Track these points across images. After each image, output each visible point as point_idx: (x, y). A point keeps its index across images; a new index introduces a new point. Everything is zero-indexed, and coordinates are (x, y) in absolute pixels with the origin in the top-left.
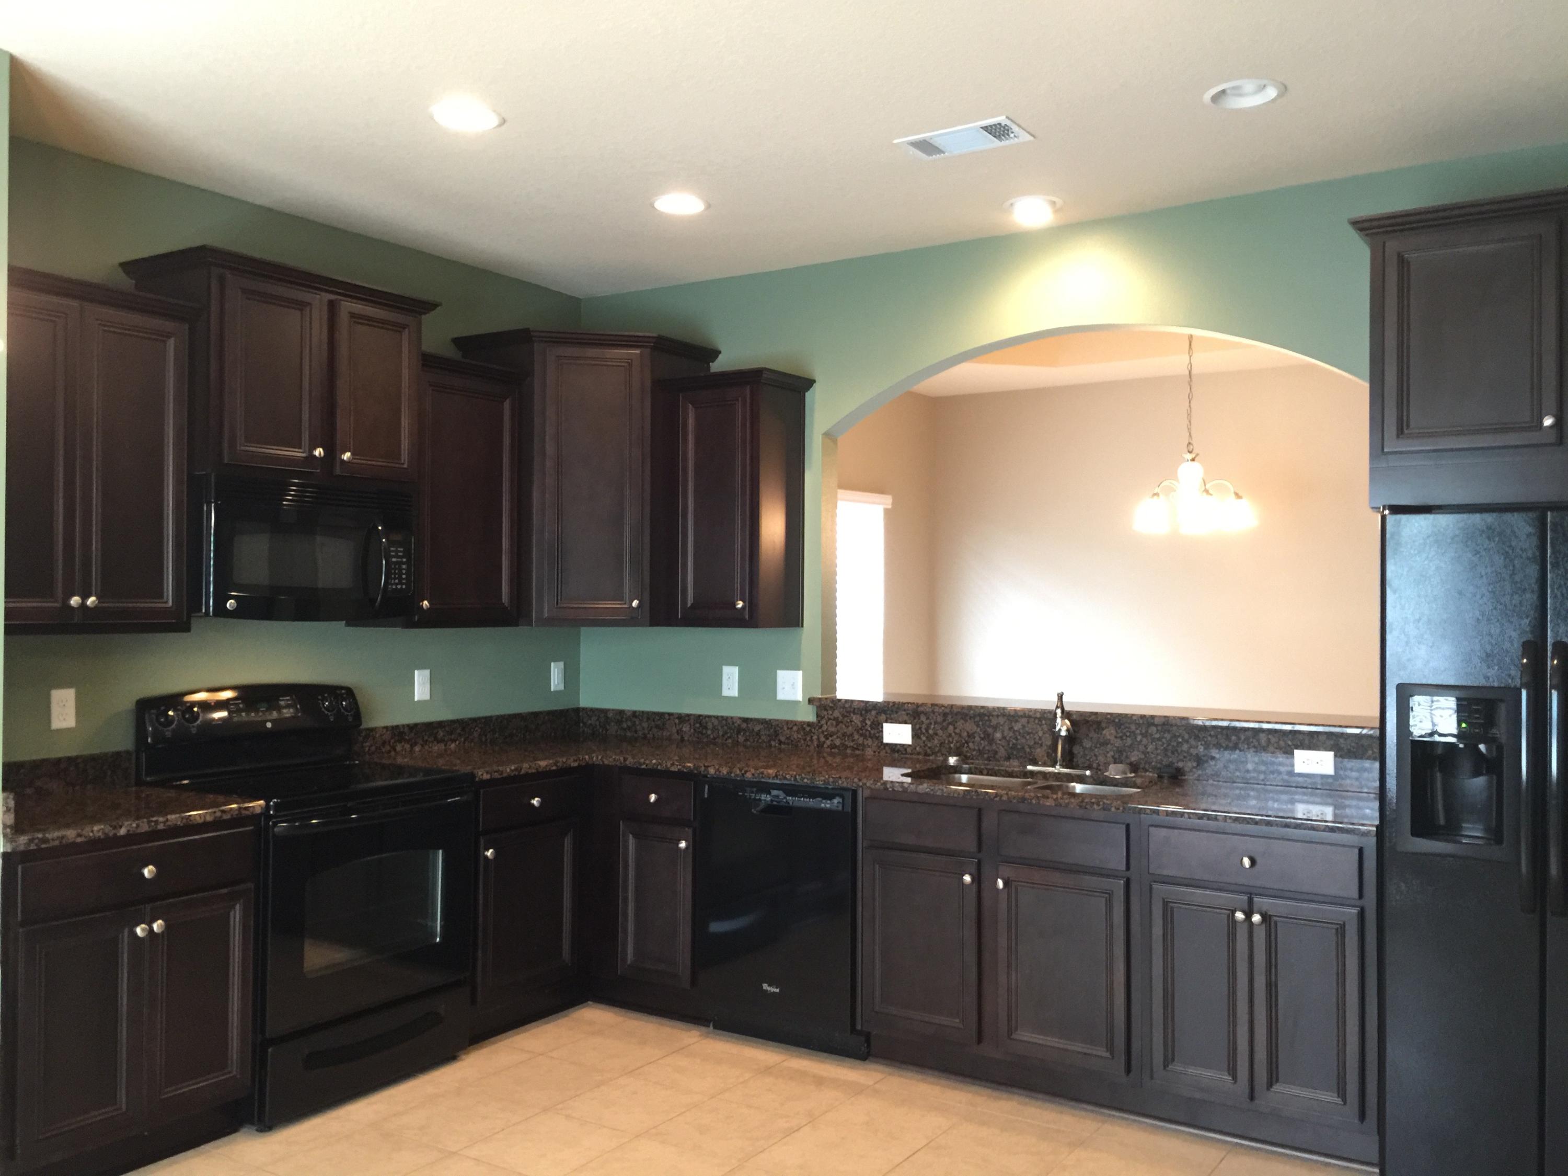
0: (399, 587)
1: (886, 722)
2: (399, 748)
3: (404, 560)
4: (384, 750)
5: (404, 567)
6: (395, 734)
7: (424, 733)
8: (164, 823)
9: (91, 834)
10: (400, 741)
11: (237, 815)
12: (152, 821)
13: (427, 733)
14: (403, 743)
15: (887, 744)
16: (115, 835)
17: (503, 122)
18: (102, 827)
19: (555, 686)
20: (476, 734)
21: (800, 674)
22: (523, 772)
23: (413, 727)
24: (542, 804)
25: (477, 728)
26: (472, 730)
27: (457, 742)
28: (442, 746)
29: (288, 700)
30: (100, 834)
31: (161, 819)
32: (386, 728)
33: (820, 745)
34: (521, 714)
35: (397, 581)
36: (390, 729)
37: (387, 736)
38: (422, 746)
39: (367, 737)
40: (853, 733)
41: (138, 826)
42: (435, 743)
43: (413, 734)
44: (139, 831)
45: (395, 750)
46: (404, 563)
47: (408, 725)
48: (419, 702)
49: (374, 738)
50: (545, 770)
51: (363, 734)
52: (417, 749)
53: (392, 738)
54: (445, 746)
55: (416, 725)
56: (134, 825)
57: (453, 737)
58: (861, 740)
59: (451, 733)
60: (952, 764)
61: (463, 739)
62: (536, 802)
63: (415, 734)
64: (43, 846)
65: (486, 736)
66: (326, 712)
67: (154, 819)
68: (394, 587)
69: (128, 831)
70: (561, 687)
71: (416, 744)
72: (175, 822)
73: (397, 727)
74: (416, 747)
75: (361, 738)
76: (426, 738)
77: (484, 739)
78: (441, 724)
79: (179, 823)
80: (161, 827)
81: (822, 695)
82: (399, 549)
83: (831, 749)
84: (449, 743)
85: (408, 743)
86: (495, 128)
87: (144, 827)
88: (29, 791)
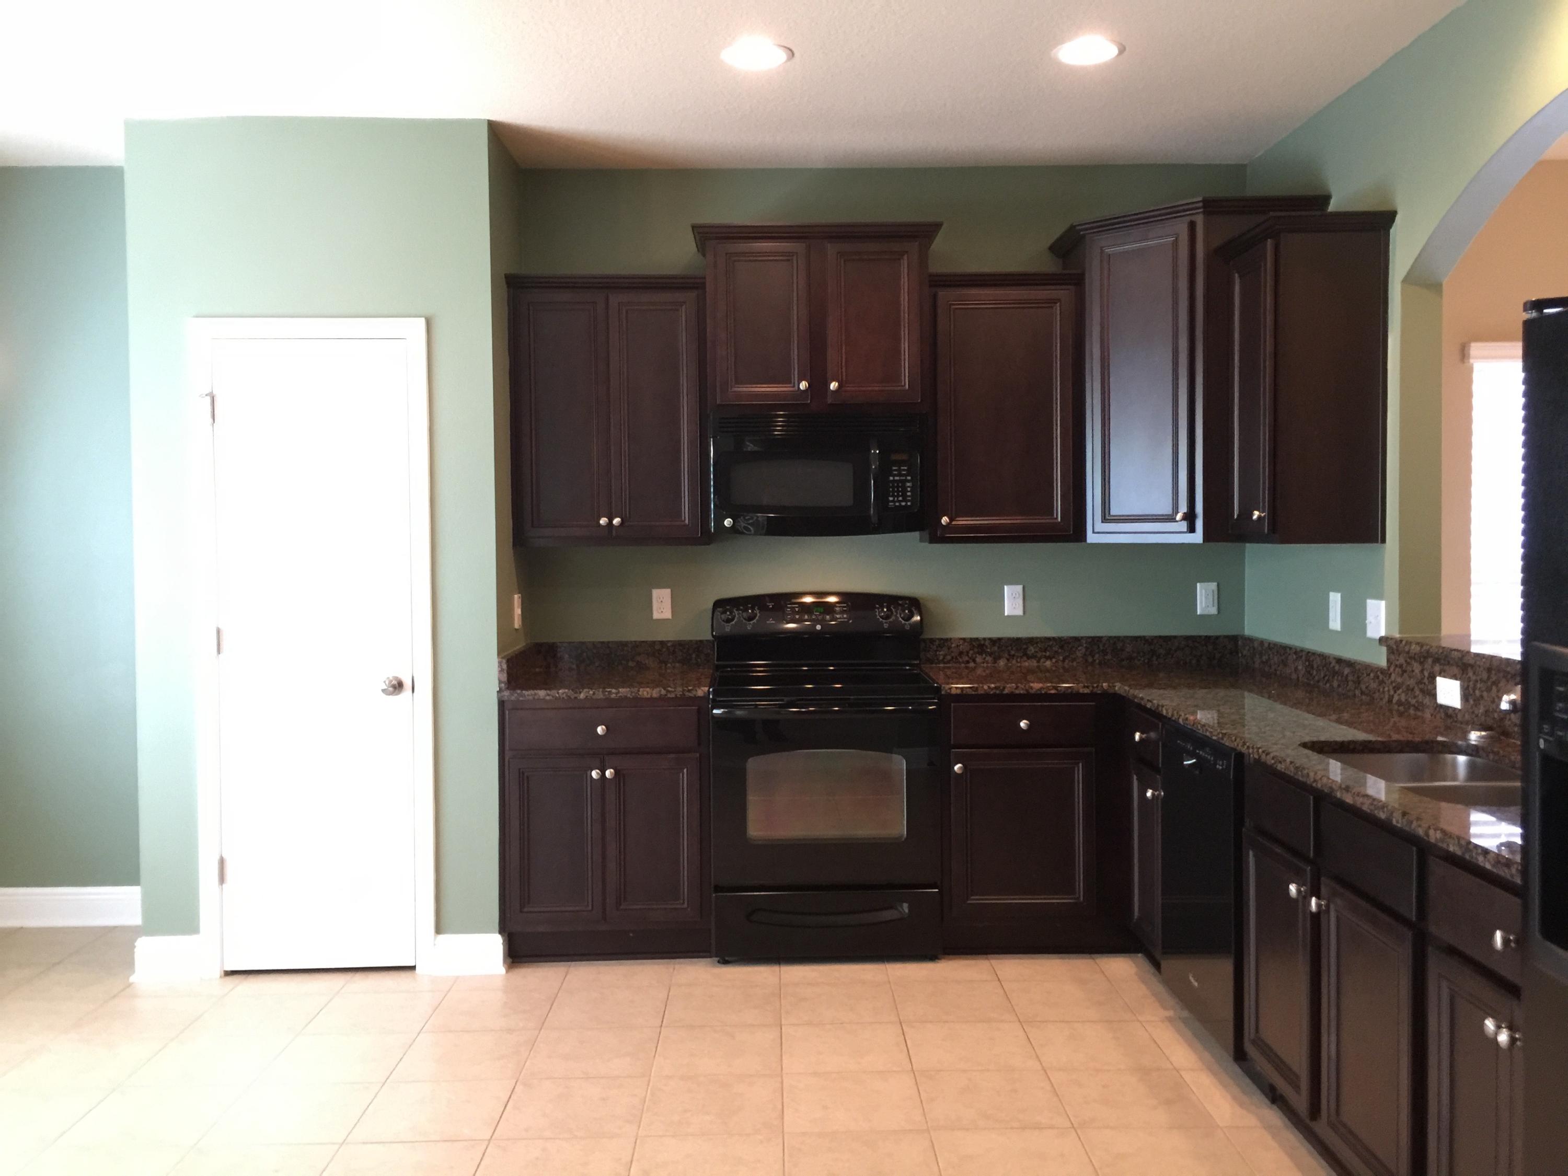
0: (903, 504)
1: (1440, 675)
2: (979, 659)
3: (909, 478)
4: (961, 660)
5: (908, 484)
6: (974, 646)
7: (1010, 648)
8: (616, 694)
9: (557, 695)
10: (980, 653)
11: (680, 695)
12: (606, 691)
13: (1014, 648)
14: (984, 656)
15: (1441, 706)
16: (576, 698)
17: (791, 53)
18: (566, 690)
19: (1202, 609)
20: (1079, 654)
21: (1383, 603)
22: (1006, 691)
23: (995, 641)
24: (1030, 727)
25: (1080, 648)
26: (1074, 649)
27: (1054, 660)
28: (1034, 663)
29: (844, 607)
30: (564, 696)
31: (614, 691)
32: (964, 639)
33: (1390, 701)
34: (1144, 637)
35: (900, 498)
36: (968, 641)
37: (964, 647)
38: (1008, 660)
39: (940, 646)
40: (1414, 687)
41: (594, 694)
42: (1025, 658)
43: (996, 648)
44: (594, 697)
45: (974, 661)
46: (909, 481)
47: (990, 639)
48: (1008, 616)
49: (949, 648)
50: (1039, 692)
51: (937, 643)
52: (1002, 663)
53: (970, 649)
54: (1038, 662)
55: (1000, 639)
56: (591, 692)
57: (1048, 654)
58: (1420, 697)
59: (1045, 651)
60: (1473, 743)
61: (1061, 658)
62: (1023, 724)
63: (999, 648)
64: (521, 699)
65: (1093, 657)
66: (881, 620)
67: (608, 690)
68: (897, 504)
69: (587, 696)
70: (1213, 611)
71: (1000, 658)
72: (625, 694)
73: (977, 639)
74: (1001, 661)
75: (935, 647)
76: (1013, 652)
77: (1090, 660)
78: (1031, 641)
79: (629, 695)
80: (613, 696)
81: (1400, 633)
82: (902, 468)
83: (1399, 706)
84: (1042, 660)
85: (990, 656)
86: (786, 62)
87: (600, 695)
88: (631, 664)
